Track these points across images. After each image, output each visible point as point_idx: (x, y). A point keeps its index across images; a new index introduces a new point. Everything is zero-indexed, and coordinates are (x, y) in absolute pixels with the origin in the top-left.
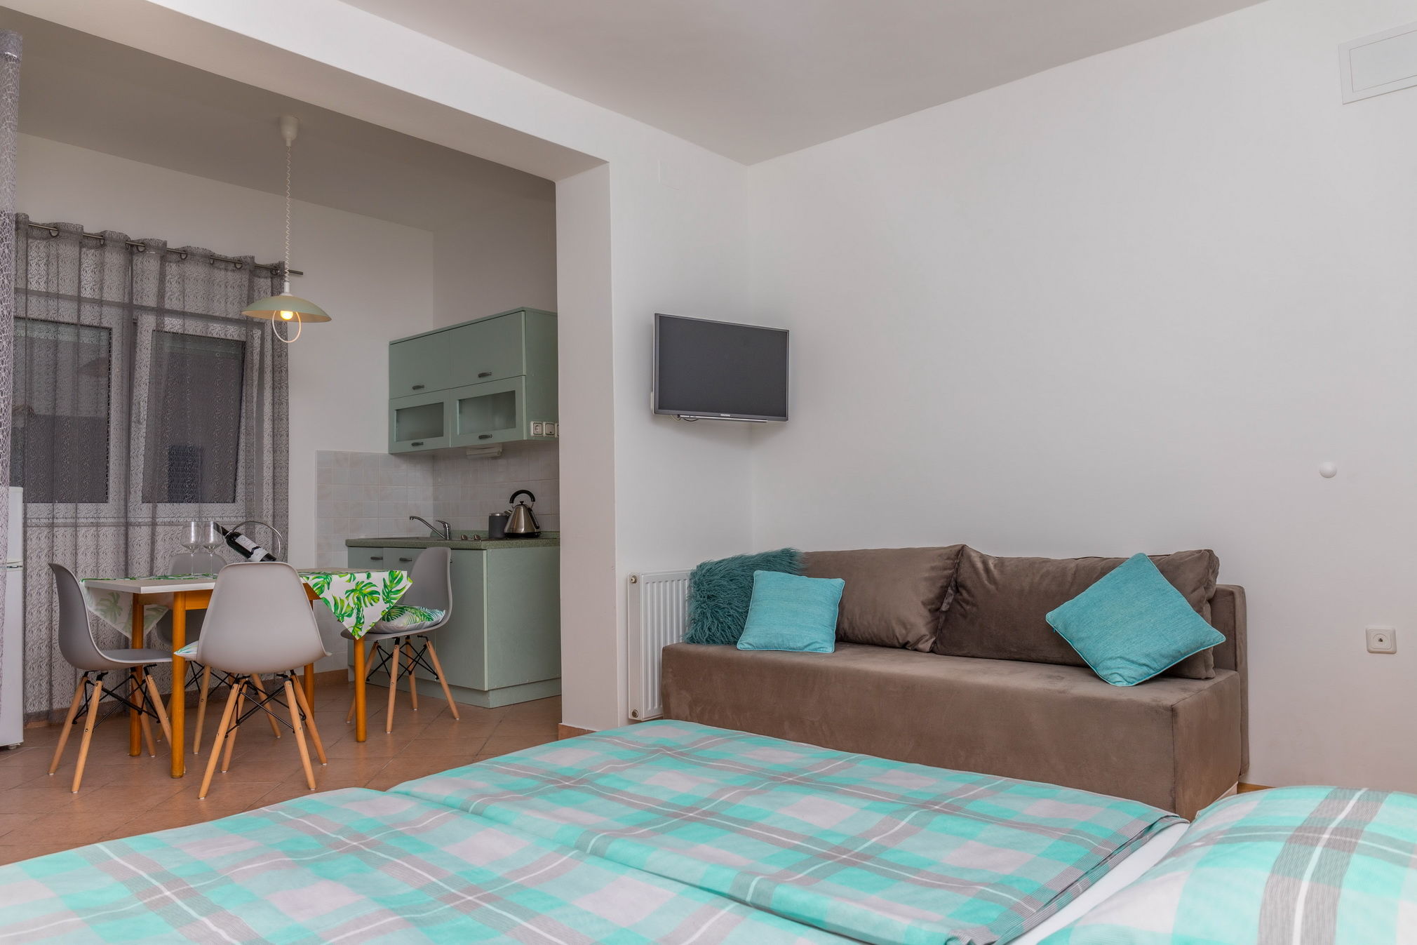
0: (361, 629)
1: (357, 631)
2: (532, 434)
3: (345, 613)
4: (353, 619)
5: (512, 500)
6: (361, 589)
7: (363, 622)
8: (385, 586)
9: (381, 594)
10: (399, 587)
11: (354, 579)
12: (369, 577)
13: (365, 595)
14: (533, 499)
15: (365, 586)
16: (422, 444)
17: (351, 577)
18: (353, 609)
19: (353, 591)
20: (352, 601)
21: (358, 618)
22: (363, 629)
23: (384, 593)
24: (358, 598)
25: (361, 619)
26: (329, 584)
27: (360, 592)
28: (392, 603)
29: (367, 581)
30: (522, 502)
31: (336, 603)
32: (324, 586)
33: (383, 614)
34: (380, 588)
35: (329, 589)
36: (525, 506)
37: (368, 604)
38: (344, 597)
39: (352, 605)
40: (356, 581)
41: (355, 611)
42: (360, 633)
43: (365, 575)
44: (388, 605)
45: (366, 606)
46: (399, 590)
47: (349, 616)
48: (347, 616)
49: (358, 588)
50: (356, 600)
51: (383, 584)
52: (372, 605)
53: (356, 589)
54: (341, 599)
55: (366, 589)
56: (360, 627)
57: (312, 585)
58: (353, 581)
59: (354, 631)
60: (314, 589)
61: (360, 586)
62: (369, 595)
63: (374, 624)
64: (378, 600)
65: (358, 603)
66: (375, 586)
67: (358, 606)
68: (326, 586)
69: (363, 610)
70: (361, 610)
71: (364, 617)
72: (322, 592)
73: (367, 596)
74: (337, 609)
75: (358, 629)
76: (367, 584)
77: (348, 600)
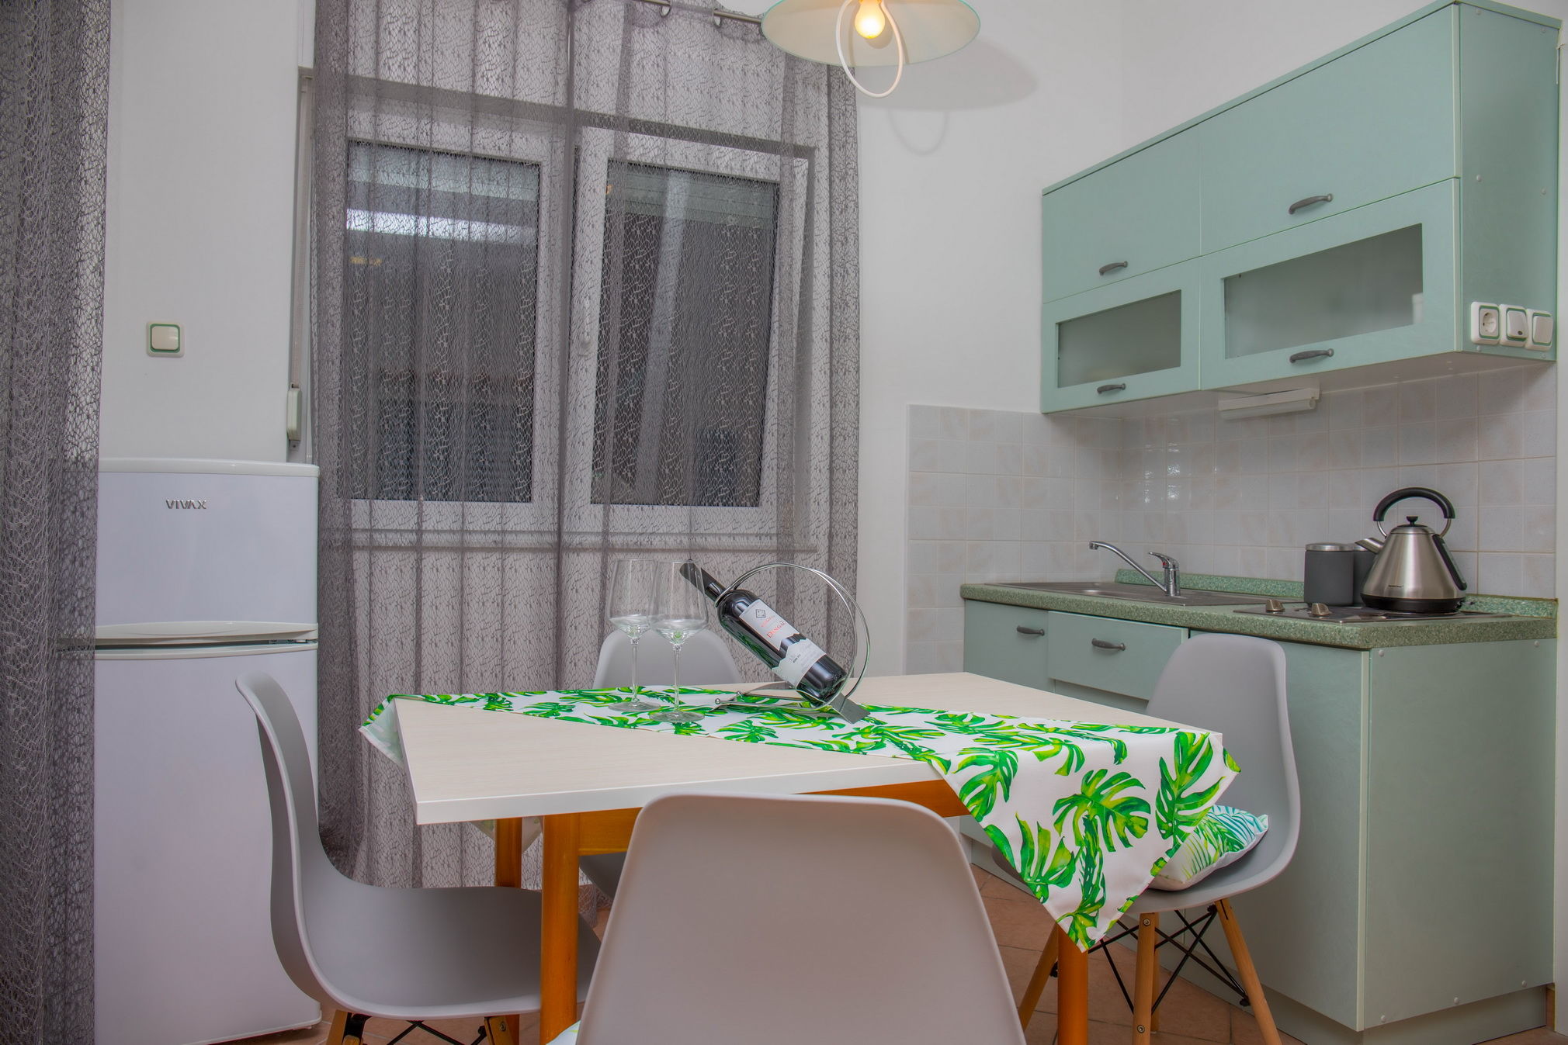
0: (1093, 920)
1: (1084, 928)
2: (1474, 335)
3: (1052, 872)
4: (1074, 891)
5: (1380, 514)
6: (1098, 794)
7: (1102, 901)
8: (1165, 783)
9: (1154, 808)
10: (1201, 785)
11: (1080, 764)
13: (1109, 813)
14: (1449, 513)
15: (1108, 784)
16: (1122, 388)
17: (1071, 758)
18: (1073, 859)
19: (1074, 800)
20: (1070, 835)
21: (1087, 885)
22: (1099, 922)
23: (1160, 807)
24: (1089, 824)
25: (1096, 890)
26: (1007, 782)
27: (1095, 805)
28: (1182, 833)
29: (1114, 770)
30: (1412, 520)
31: (1026, 843)
32: (991, 790)
33: (1158, 869)
34: (1150, 792)
35: (1006, 798)
36: (1423, 530)
37: (1116, 841)
38: (1048, 824)
39: (1072, 846)
40: (1084, 770)
41: (1080, 866)
42: (1089, 930)
43: (1110, 750)
44: (1171, 841)
45: (1111, 849)
46: (1201, 796)
47: (1064, 880)
48: (1057, 881)
49: (1090, 793)
50: (1082, 828)
51: (1158, 776)
52: (1126, 842)
53: (1084, 796)
54: (1040, 830)
55: (1111, 793)
56: (1093, 914)
57: (957, 788)
58: (1077, 769)
59: (1073, 926)
60: (966, 801)
61: (1096, 786)
62: (1118, 814)
63: (1131, 902)
64: (1146, 828)
65: (1090, 838)
66: (1137, 783)
67: (1088, 850)
68: (1000, 789)
69: (1101, 861)
70: (1097, 861)
71: (1101, 882)
72: (987, 811)
73: (1114, 817)
74: (1030, 860)
75: (1085, 922)
76: (1115, 777)
77: (1060, 831)
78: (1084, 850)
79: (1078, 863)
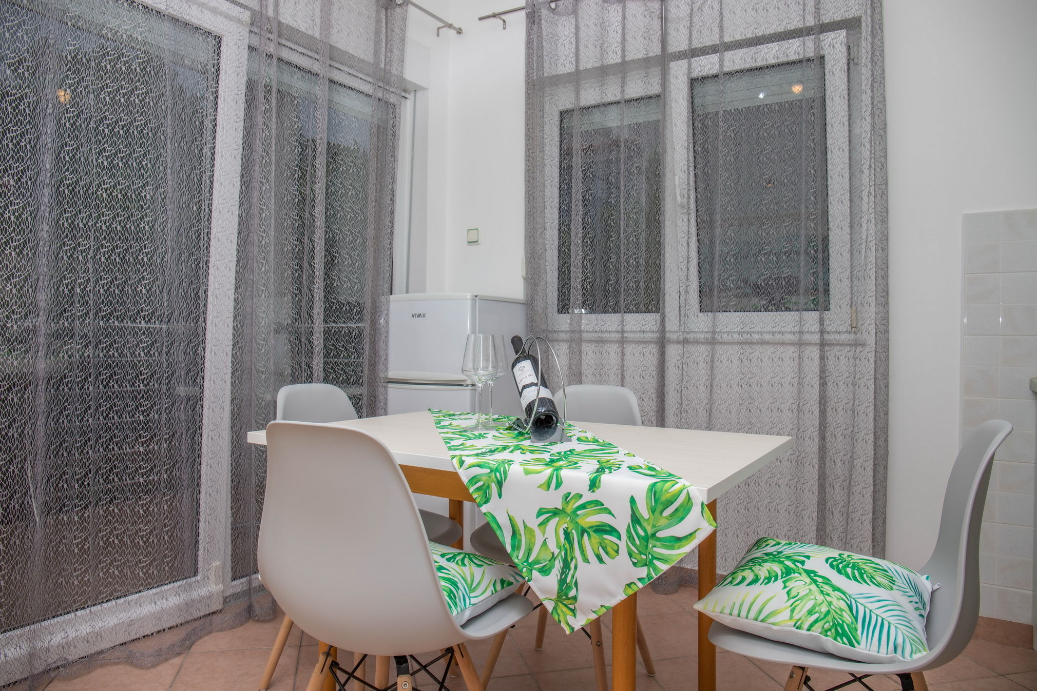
0: (573, 612)
1: (565, 615)
3: (536, 562)
4: (554, 583)
6: (575, 512)
7: (575, 598)
8: (635, 519)
9: (624, 538)
10: (680, 530)
11: (558, 485)
12: (591, 487)
13: (584, 531)
15: (583, 507)
17: (550, 478)
18: (553, 557)
19: (555, 512)
20: (552, 537)
21: (562, 582)
22: (578, 614)
23: (630, 537)
24: (567, 534)
25: (569, 588)
26: (500, 484)
27: (572, 520)
28: (655, 569)
29: (588, 497)
31: (514, 533)
32: (488, 486)
33: (630, 592)
34: (622, 522)
35: (499, 495)
37: (591, 554)
38: (533, 523)
39: (553, 547)
40: (563, 490)
41: (558, 565)
42: (570, 618)
43: (585, 480)
44: (643, 572)
45: (586, 560)
46: (679, 539)
47: (545, 571)
48: (540, 570)
49: (569, 509)
50: (562, 536)
51: (630, 512)
52: (601, 560)
53: (563, 511)
54: (525, 527)
55: (587, 515)
56: (572, 607)
57: (465, 480)
58: (556, 488)
59: (555, 608)
60: (471, 490)
61: (573, 505)
62: (592, 533)
63: (605, 611)
64: (617, 552)
65: (567, 546)
66: (610, 513)
67: (566, 554)
68: (494, 488)
69: (576, 568)
70: (572, 566)
71: (576, 584)
72: (486, 502)
73: (589, 535)
74: (519, 548)
75: (565, 609)
76: (590, 503)
77: (544, 533)
78: (563, 553)
79: (557, 562)
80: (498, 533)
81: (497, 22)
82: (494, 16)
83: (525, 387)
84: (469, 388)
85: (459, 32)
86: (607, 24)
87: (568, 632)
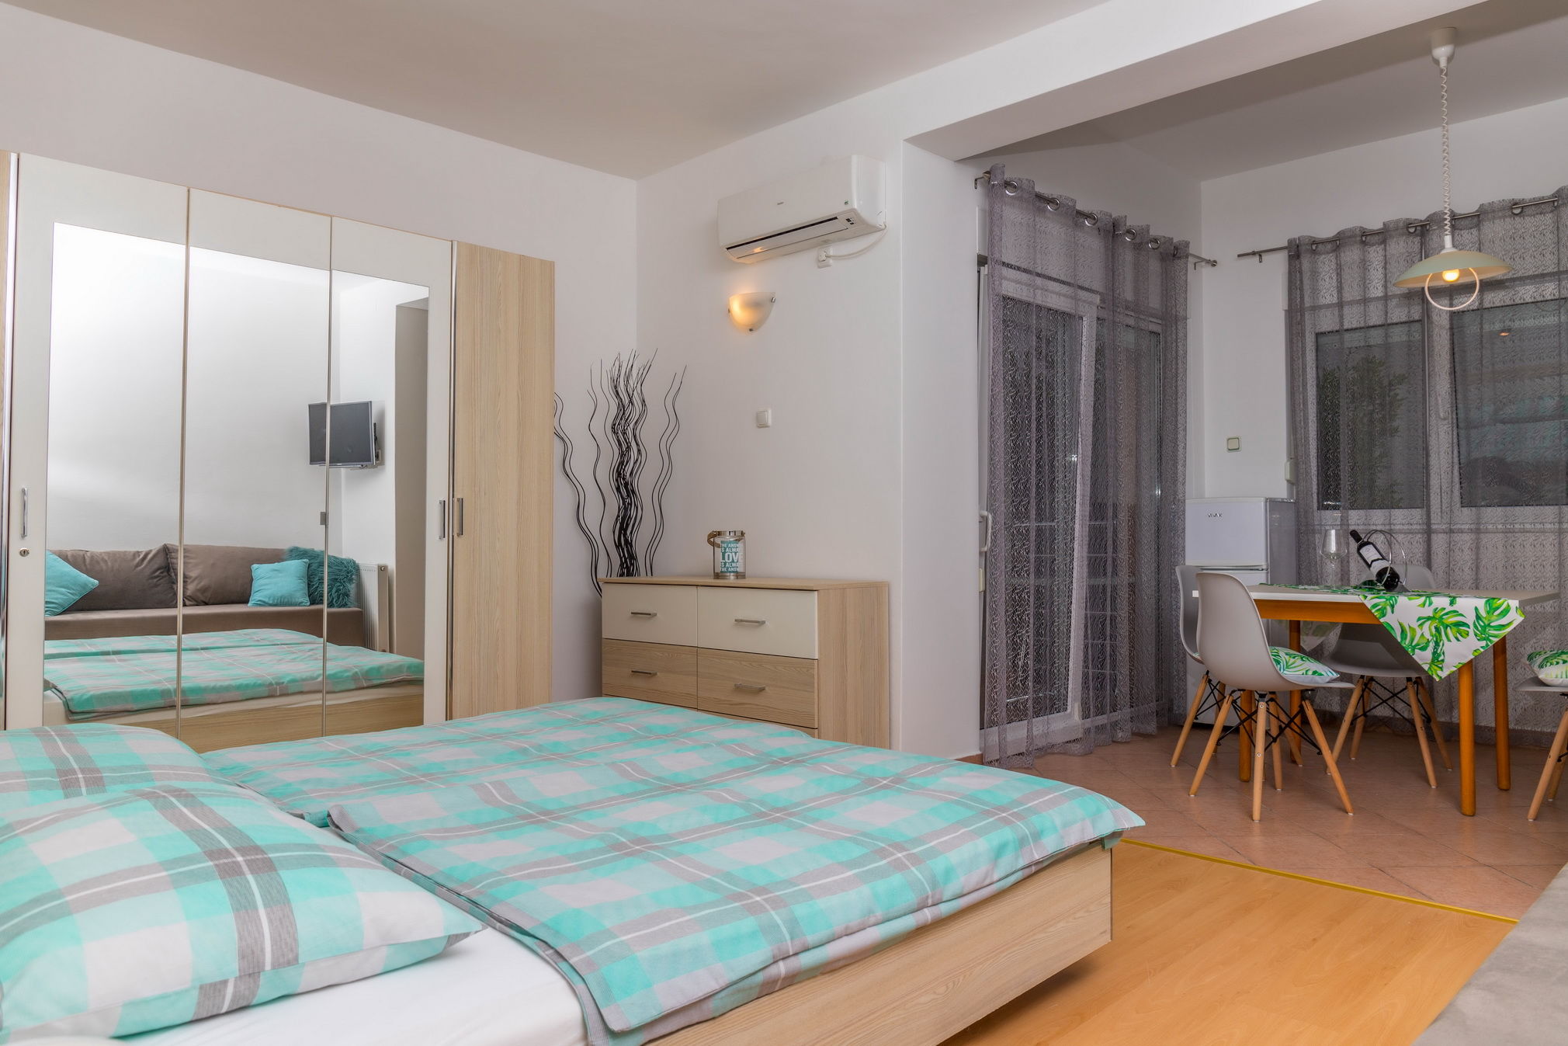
0: (1441, 668)
1: (1436, 671)
3: (1417, 645)
4: (1429, 655)
6: (1441, 617)
7: (1443, 661)
8: (1478, 617)
9: (1472, 626)
10: (1504, 621)
11: (1431, 604)
12: (1452, 603)
13: (1447, 626)
15: (1447, 614)
17: (1425, 601)
18: (1428, 641)
19: (1429, 618)
20: (1427, 630)
21: (1434, 653)
22: (1444, 669)
23: (1475, 626)
24: (1437, 629)
25: (1439, 655)
26: (1393, 606)
27: (1440, 622)
28: (1490, 641)
29: (1449, 609)
31: (1403, 631)
32: (1385, 608)
33: (1476, 654)
34: (1470, 619)
35: (1393, 612)
37: (1452, 638)
38: (1415, 625)
39: (1428, 636)
40: (1433, 607)
41: (1432, 645)
42: (1439, 672)
43: (1447, 600)
44: (1484, 643)
45: (1449, 640)
46: (1503, 626)
47: (1423, 649)
48: (1420, 649)
49: (1437, 616)
50: (1433, 630)
51: (1475, 614)
52: (1458, 640)
53: (1434, 617)
54: (1410, 627)
55: (1448, 618)
56: (1441, 666)
57: (1369, 606)
58: (1429, 606)
59: (1429, 668)
60: (1373, 611)
61: (1440, 614)
63: (1461, 665)
64: (1468, 635)
65: (1437, 634)
66: (1463, 615)
67: (1437, 639)
68: (1389, 609)
69: (1443, 645)
70: (1441, 644)
71: (1443, 653)
72: (1384, 616)
73: (1451, 628)
74: (1406, 638)
75: (1436, 668)
76: (1450, 612)
77: (1422, 629)
78: (1434, 639)
79: (1431, 643)
80: (1392, 632)
81: (1257, 258)
82: (1254, 253)
83: (1372, 561)
84: (1264, 571)
85: (1214, 264)
86: (1368, 263)
87: (1437, 680)
